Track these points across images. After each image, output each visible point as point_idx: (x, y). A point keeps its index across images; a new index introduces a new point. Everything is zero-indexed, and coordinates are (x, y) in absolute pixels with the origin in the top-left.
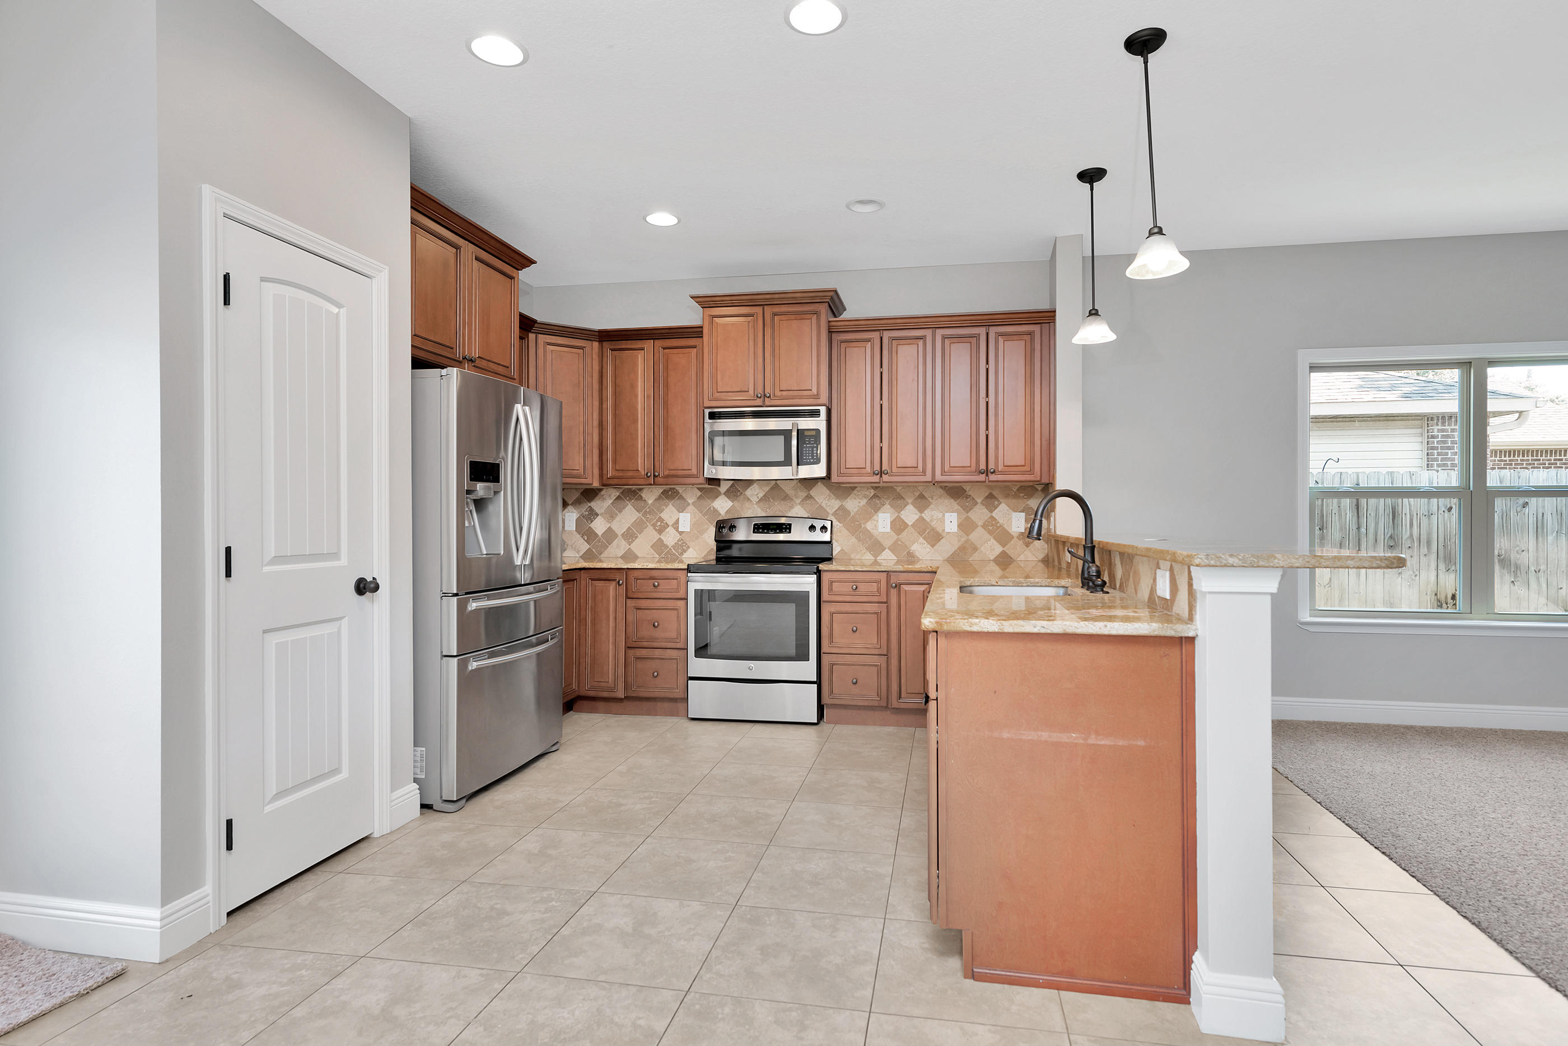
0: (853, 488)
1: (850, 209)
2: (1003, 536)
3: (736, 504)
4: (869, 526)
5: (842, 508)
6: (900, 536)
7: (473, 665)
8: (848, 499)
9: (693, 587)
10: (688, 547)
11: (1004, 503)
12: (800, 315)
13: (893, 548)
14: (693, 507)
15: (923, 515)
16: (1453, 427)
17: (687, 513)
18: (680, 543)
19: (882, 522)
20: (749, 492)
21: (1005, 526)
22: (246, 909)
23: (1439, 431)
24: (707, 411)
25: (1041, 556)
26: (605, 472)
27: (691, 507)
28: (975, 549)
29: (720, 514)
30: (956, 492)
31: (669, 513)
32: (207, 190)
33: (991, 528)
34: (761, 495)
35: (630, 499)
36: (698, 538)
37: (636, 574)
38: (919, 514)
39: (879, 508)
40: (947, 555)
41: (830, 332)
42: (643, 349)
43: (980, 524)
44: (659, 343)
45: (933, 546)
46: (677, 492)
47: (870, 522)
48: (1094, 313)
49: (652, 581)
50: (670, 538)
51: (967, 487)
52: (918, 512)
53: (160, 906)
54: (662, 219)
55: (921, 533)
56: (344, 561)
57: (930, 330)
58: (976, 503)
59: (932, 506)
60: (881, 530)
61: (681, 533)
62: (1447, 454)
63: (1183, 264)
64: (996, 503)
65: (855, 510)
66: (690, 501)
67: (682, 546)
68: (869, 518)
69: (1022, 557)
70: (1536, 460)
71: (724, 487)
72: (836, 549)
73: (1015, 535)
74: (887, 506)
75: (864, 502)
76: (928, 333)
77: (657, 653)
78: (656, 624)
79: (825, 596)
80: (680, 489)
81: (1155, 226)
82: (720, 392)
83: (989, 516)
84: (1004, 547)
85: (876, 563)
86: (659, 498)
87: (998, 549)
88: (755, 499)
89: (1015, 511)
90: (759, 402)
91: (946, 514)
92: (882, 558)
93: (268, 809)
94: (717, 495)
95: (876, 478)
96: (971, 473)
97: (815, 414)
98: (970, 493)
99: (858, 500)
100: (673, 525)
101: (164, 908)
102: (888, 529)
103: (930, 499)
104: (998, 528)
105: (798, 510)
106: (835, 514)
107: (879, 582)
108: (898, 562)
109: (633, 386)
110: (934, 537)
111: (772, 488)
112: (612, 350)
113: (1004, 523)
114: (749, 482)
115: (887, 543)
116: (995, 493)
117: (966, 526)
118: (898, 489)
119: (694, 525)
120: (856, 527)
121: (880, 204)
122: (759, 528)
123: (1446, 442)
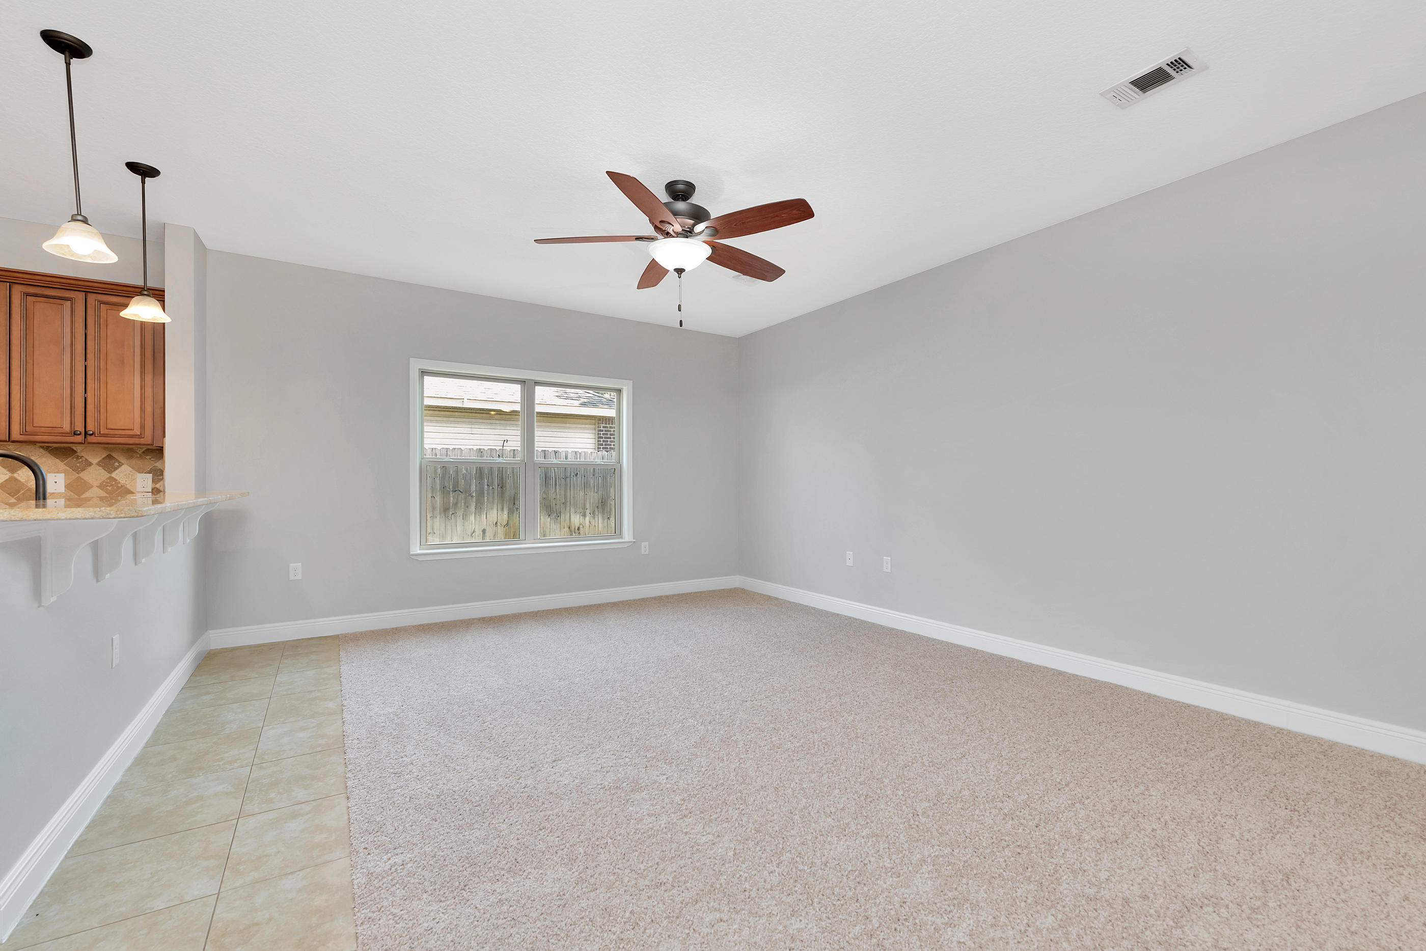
11: (127, 464)
15: (16, 475)
21: (128, 487)
23: (603, 427)
30: (65, 451)
33: (109, 487)
43: (95, 484)
51: (75, 448)
52: (7, 472)
55: (11, 492)
58: (90, 464)
62: (607, 441)
64: (117, 464)
83: (108, 477)
89: (139, 473)
91: (48, 474)
96: (62, 435)
98: (83, 454)
104: (118, 488)
113: (127, 483)
116: (114, 455)
117: (76, 487)
123: (607, 434)
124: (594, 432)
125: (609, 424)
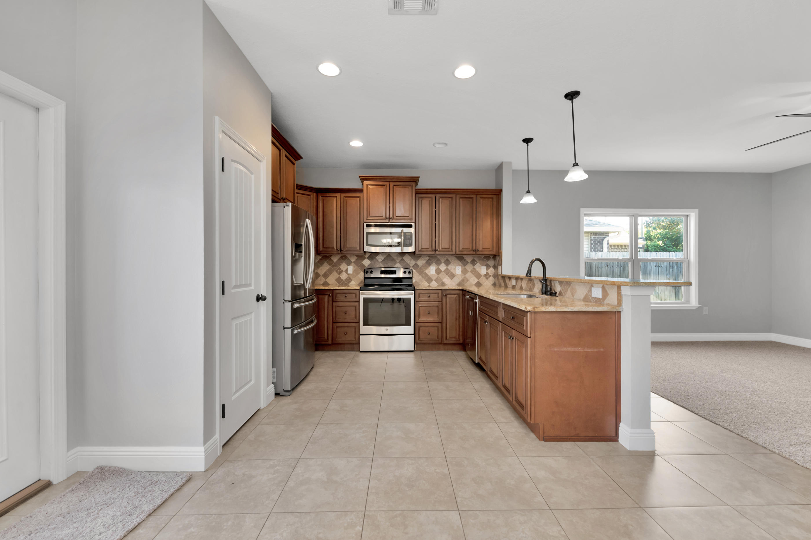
0: (420, 256)
1: (434, 146)
2: (478, 276)
3: (373, 262)
4: (427, 271)
5: (416, 264)
6: (439, 276)
7: (296, 332)
8: (418, 261)
9: (362, 297)
10: (352, 280)
11: (479, 263)
12: (404, 186)
13: (437, 280)
14: (354, 264)
15: (448, 267)
16: (598, 237)
17: (351, 266)
18: (348, 278)
19: (432, 270)
20: (378, 258)
21: (479, 272)
22: (227, 444)
23: (594, 238)
24: (365, 224)
25: (492, 283)
26: (319, 248)
27: (353, 264)
28: (468, 280)
29: (365, 266)
30: (460, 258)
31: (343, 267)
32: (217, 118)
33: (473, 272)
34: (383, 258)
35: (326, 260)
36: (356, 276)
37: (338, 292)
38: (446, 267)
39: (431, 264)
40: (457, 283)
41: (416, 194)
42: (336, 197)
43: (469, 271)
44: (343, 195)
45: (452, 279)
46: (347, 257)
47: (427, 270)
48: (528, 192)
49: (345, 294)
50: (344, 276)
51: (465, 256)
53: (203, 445)
54: (356, 143)
55: (447, 274)
56: (253, 287)
57: (455, 195)
58: (468, 263)
59: (451, 264)
60: (431, 273)
61: (348, 274)
63: (585, 176)
64: (476, 262)
65: (421, 265)
66: (353, 261)
67: (349, 280)
68: (427, 268)
69: (485, 283)
70: (615, 249)
71: (367, 256)
72: (414, 281)
73: (483, 275)
74: (434, 264)
75: (425, 262)
76: (454, 196)
77: (346, 324)
78: (346, 312)
79: (417, 299)
80: (348, 256)
81: (575, 163)
82: (371, 216)
83: (473, 268)
84: (478, 280)
85: (429, 286)
86: (339, 259)
87: (476, 280)
88: (380, 261)
89: (483, 266)
90: (387, 221)
91: (457, 267)
92: (432, 284)
93: (233, 398)
94: (364, 258)
95: (433, 253)
96: (470, 251)
97: (410, 226)
98: (466, 259)
99: (422, 261)
100: (345, 271)
101: (205, 445)
102: (434, 273)
103: (450, 261)
104: (476, 272)
105: (398, 265)
106: (413, 267)
107: (438, 294)
108: (438, 286)
109: (332, 212)
110: (452, 276)
111: (387, 256)
112: (322, 197)
113: (479, 270)
114: (377, 254)
115: (434, 278)
116: (475, 259)
117: (464, 272)
118: (438, 257)
119: (354, 271)
120: (422, 273)
121: (446, 144)
122: (383, 272)
123: (596, 242)
124: (587, 241)
125: (597, 236)
